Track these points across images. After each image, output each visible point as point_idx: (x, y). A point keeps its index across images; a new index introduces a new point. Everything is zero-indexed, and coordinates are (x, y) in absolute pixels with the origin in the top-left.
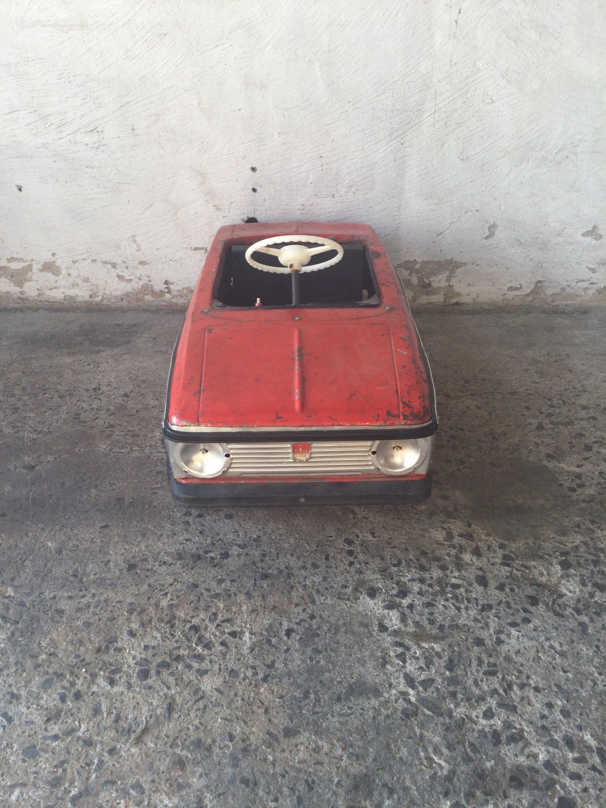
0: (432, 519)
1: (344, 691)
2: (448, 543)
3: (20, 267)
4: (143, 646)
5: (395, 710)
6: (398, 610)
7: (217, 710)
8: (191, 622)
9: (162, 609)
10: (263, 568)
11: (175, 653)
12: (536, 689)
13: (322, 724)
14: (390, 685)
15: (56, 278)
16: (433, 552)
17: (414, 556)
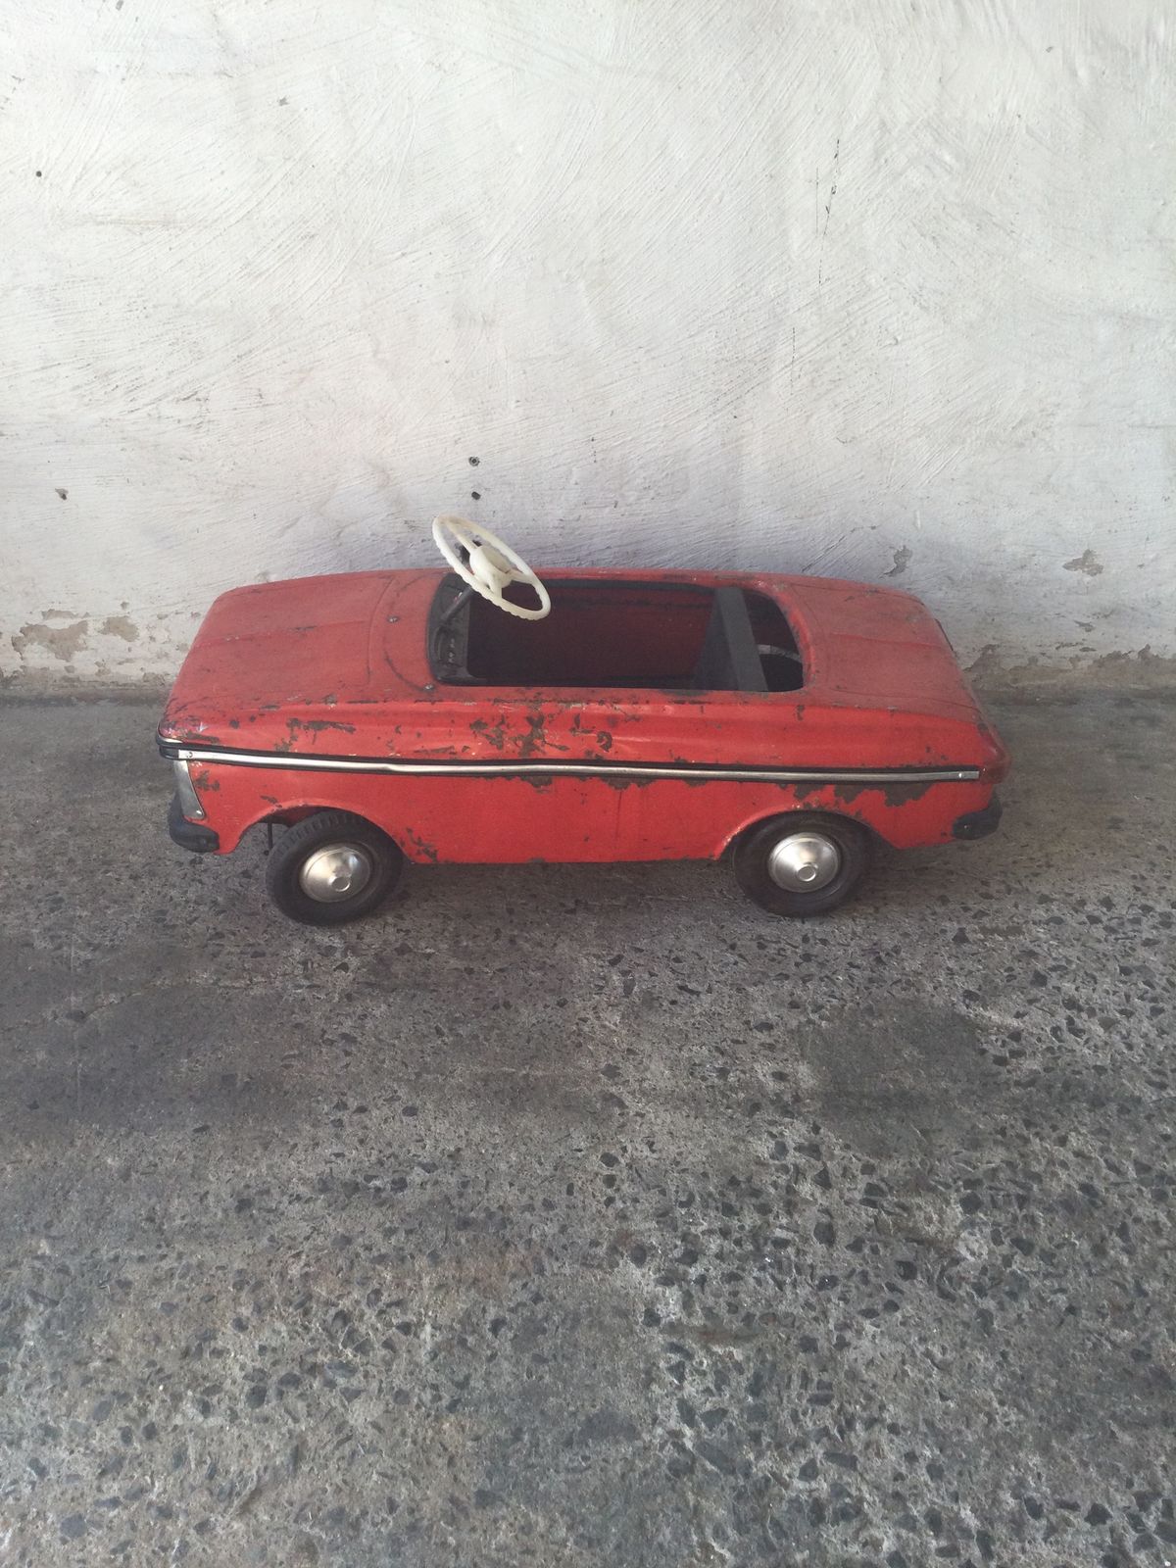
0: (756, 1117)
1: (579, 1428)
2: (776, 1162)
3: (66, 626)
4: (257, 1347)
5: (659, 1462)
6: (680, 1286)
7: (372, 1458)
8: (336, 1305)
9: (291, 1281)
10: (461, 1209)
11: (310, 1359)
12: (894, 1429)
13: (538, 1486)
14: (655, 1420)
15: (129, 644)
16: (749, 1180)
17: (716, 1187)
